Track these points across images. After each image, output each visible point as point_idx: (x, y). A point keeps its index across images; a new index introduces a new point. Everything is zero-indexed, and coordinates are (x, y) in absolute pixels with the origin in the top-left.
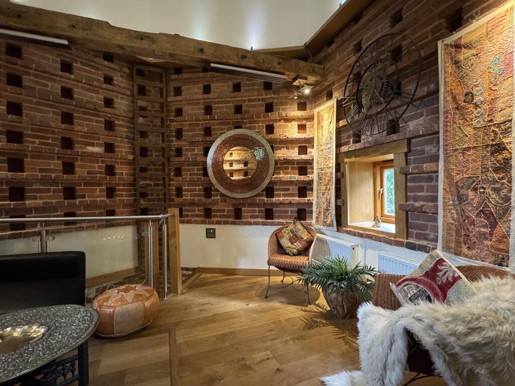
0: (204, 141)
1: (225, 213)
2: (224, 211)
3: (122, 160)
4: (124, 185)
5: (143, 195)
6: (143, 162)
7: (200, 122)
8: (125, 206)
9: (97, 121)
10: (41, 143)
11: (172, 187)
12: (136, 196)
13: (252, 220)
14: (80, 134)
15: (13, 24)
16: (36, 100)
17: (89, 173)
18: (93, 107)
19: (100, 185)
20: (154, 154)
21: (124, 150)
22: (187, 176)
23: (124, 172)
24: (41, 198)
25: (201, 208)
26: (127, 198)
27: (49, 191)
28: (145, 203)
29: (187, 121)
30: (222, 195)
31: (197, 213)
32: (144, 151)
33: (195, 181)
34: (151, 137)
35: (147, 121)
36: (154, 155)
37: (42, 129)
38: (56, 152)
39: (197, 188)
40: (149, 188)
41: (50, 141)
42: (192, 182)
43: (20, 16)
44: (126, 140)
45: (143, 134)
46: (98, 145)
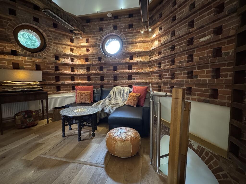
3: (229, 39)
4: (228, 64)
9: (208, 14)
10: (180, 47)
23: (231, 51)
27: (182, 74)
41: (183, 45)
46: (208, 34)
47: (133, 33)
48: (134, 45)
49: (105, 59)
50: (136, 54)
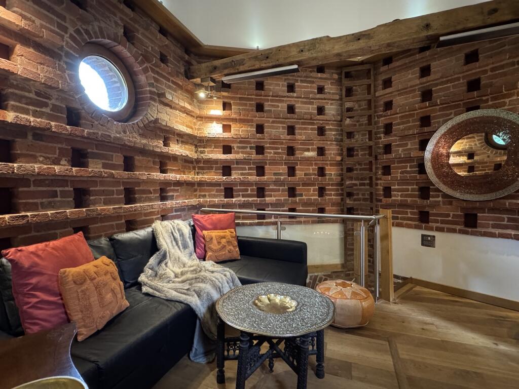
0: (421, 133)
1: (450, 218)
2: (448, 215)
3: (332, 162)
4: (332, 185)
5: (350, 195)
6: (349, 162)
7: (416, 112)
8: (333, 205)
9: (312, 129)
10: (275, 153)
11: (379, 187)
12: (343, 196)
13: (497, 231)
14: (300, 142)
15: (264, 65)
16: (272, 119)
17: (305, 175)
18: (309, 117)
19: (313, 185)
20: (360, 153)
21: (332, 152)
22: (397, 174)
23: (333, 173)
24: (275, 196)
25: (415, 211)
26: (334, 197)
27: (279, 190)
28: (351, 202)
29: (398, 114)
30: (445, 196)
31: (409, 215)
32: (350, 152)
33: (408, 180)
34: (357, 136)
35: (354, 121)
36: (360, 155)
37: (275, 141)
38: (284, 159)
39: (410, 187)
40: (355, 187)
41: (280, 151)
42: (403, 182)
43: (267, 57)
44: (334, 143)
45: (350, 135)
46: (313, 150)
47: (168, 80)
48: (171, 110)
49: (96, 123)
50: (176, 137)
